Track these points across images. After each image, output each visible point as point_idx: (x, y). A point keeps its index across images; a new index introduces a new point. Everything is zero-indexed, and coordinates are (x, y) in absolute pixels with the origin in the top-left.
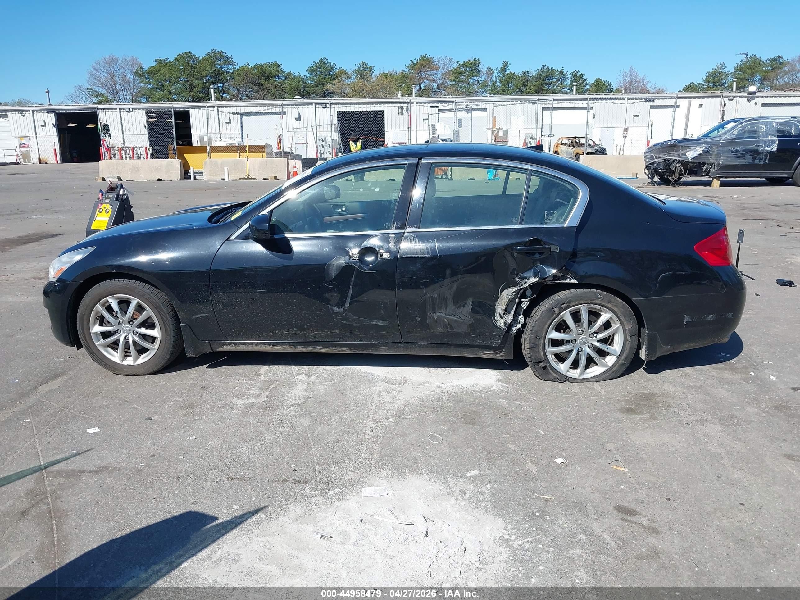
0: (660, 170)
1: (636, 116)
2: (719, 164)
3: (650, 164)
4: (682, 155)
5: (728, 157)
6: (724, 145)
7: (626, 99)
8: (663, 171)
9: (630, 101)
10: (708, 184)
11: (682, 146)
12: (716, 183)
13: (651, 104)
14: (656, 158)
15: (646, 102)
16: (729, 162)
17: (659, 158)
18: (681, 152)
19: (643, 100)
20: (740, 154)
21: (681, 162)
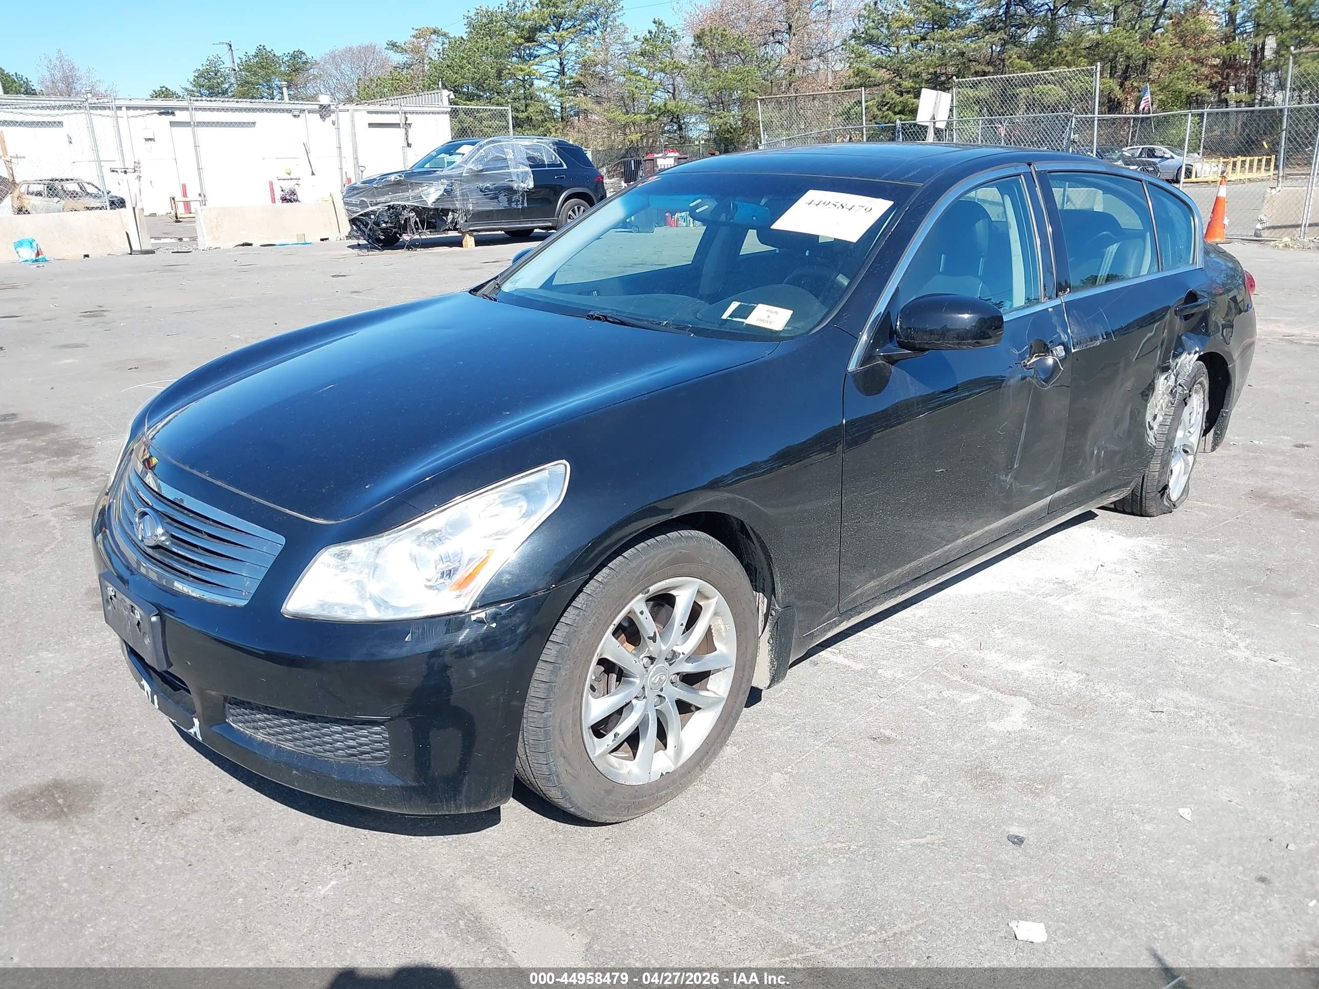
0: (384, 225)
1: (150, 139)
2: (469, 211)
3: (362, 215)
4: (414, 198)
5: (478, 199)
6: (468, 181)
7: (124, 109)
8: (389, 225)
9: (131, 112)
10: (458, 243)
11: (411, 184)
12: (469, 241)
13: (171, 118)
14: (372, 206)
15: (160, 114)
16: (480, 206)
17: (377, 204)
18: (411, 193)
19: (155, 111)
20: (491, 195)
21: (414, 209)
